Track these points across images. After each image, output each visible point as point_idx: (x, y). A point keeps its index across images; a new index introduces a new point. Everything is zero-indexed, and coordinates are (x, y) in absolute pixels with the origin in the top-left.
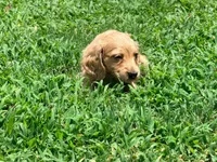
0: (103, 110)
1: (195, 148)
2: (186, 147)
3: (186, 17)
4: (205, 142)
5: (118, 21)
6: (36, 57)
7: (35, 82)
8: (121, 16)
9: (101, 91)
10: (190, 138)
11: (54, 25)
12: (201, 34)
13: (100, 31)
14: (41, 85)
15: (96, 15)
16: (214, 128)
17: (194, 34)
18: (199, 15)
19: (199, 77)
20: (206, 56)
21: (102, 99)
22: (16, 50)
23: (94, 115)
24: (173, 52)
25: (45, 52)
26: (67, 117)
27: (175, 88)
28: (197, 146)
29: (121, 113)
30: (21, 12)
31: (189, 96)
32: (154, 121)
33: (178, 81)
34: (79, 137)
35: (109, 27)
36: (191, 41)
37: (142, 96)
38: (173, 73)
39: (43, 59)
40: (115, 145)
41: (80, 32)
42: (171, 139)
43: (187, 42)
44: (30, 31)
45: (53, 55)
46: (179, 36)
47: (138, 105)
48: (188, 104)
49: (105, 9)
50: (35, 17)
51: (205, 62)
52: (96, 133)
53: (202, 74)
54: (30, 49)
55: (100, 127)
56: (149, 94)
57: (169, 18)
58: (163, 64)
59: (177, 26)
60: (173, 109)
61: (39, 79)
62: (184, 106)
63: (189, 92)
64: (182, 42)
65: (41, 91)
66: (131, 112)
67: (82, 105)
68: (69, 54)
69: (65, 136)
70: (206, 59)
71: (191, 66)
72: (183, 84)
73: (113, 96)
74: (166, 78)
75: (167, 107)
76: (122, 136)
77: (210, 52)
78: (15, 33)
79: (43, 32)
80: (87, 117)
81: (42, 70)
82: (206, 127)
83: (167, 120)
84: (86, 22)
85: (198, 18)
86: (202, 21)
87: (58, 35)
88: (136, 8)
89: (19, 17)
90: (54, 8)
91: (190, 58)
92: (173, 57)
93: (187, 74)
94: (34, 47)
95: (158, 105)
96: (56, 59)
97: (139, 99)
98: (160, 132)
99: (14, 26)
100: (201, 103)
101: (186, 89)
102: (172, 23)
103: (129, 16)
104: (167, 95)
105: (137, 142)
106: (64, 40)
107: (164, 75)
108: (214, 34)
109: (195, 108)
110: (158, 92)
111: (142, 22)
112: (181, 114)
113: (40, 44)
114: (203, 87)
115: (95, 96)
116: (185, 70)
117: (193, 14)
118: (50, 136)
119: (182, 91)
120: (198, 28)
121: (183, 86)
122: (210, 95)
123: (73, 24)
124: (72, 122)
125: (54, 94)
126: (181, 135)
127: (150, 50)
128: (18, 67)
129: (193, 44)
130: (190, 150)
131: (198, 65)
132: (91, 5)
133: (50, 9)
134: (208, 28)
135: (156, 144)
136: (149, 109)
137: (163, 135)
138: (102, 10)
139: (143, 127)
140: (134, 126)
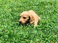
0: (28, 31)
1: (53, 41)
2: (51, 41)
3: (51, 7)
4: (56, 40)
5: (33, 8)
6: (11, 18)
7: (10, 24)
9: (28, 26)
10: (52, 39)
11: (16, 9)
12: (55, 11)
14: (12, 25)
15: (27, 6)
17: (53, 11)
20: (56, 17)
21: (28, 29)
22: (5, 16)
23: (26, 33)
24: (47, 16)
25: (13, 16)
26: (19, 33)
27: (48, 25)
28: (54, 41)
29: (33, 32)
30: (7, 6)
31: (52, 28)
32: (42, 34)
33: (49, 24)
34: (22, 39)
35: (30, 9)
36: (52, 13)
39: (13, 18)
40: (31, 41)
41: (22, 11)
43: (51, 13)
44: (9, 11)
46: (49, 12)
47: (38, 30)
48: (51, 30)
49: (29, 5)
50: (11, 7)
51: (56, 19)
52: (26, 38)
53: (55, 22)
54: (9, 15)
55: (28, 36)
56: (41, 27)
57: (46, 7)
58: (44, 19)
59: (48, 9)
61: (11, 23)
62: (50, 30)
63: (52, 27)
64: (49, 13)
66: (36, 32)
67: (23, 30)
69: (18, 38)
70: (56, 18)
71: (52, 20)
73: (31, 28)
74: (45, 23)
75: (46, 31)
76: (33, 38)
77: (57, 16)
78: (5, 11)
79: (13, 11)
80: (24, 33)
81: (12, 21)
82: (56, 36)
83: (45, 34)
84: (24, 8)
86: (55, 8)
87: (17, 12)
88: (37, 4)
89: (6, 7)
93: (51, 22)
94: (10, 15)
95: (43, 30)
96: (16, 18)
97: (38, 28)
99: (5, 9)
101: (51, 26)
104: (46, 27)
105: (37, 40)
109: (53, 31)
110: (43, 27)
111: (39, 8)
113: (12, 14)
114: (55, 25)
115: (26, 28)
117: (53, 6)
118: (14, 39)
119: (50, 26)
120: (54, 9)
121: (50, 25)
122: (57, 27)
124: (20, 35)
125: (15, 27)
126: (49, 38)
128: (6, 20)
129: (52, 14)
130: (52, 42)
131: (54, 19)
132: (25, 4)
133: (14, 5)
134: (57, 9)
135: (42, 41)
136: (41, 31)
137: (44, 38)
138: (28, 5)
139: (39, 36)
140: (37, 36)
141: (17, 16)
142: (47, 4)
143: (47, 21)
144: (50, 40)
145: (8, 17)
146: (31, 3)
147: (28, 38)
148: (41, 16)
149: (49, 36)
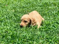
0: (32, 33)
5: (36, 9)
6: (14, 19)
7: (13, 25)
8: (37, 7)
9: (31, 28)
10: (55, 40)
11: (19, 10)
13: (31, 11)
14: (15, 26)
15: (30, 7)
17: (57, 12)
18: (58, 7)
19: (58, 24)
21: (31, 30)
22: (8, 17)
23: (29, 34)
24: (51, 17)
25: (16, 17)
26: (22, 34)
27: (51, 26)
28: (57, 42)
29: (37, 33)
31: (55, 29)
34: (25, 40)
35: (34, 10)
37: (42, 29)
38: (51, 22)
39: (16, 19)
40: (35, 42)
42: (50, 40)
44: (12, 11)
45: (18, 18)
48: (55, 31)
49: (32, 6)
50: (13, 8)
52: (30, 39)
54: (12, 16)
55: (31, 37)
56: (44, 28)
58: (48, 20)
59: (52, 10)
60: (51, 32)
61: (14, 24)
62: (54, 31)
63: (55, 28)
64: (53, 14)
65: (15, 28)
66: (39, 33)
67: (26, 31)
69: (21, 40)
71: (56, 21)
72: (54, 26)
73: (34, 29)
74: (49, 24)
75: (49, 32)
76: (37, 40)
78: (8, 12)
79: (15, 12)
80: (27, 34)
81: (15, 22)
83: (49, 35)
84: (27, 9)
85: (58, 8)
87: (20, 13)
88: (41, 5)
89: (9, 8)
90: (18, 5)
91: (55, 18)
93: (55, 23)
95: (47, 31)
97: (42, 30)
99: (8, 10)
103: (39, 7)
105: (41, 41)
106: (21, 14)
107: (48, 23)
109: (57, 32)
110: (47, 28)
111: (42, 9)
112: (53, 33)
113: (15, 15)
116: (54, 21)
117: (56, 6)
118: (17, 40)
119: (53, 27)
120: (58, 10)
123: (24, 10)
124: (23, 36)
125: (18, 29)
126: (53, 39)
128: (9, 21)
129: (56, 15)
130: (55, 43)
131: (58, 20)
132: (29, 5)
133: (18, 6)
135: (46, 42)
136: (44, 32)
137: (48, 39)
140: (40, 37)
144: (54, 41)
145: (11, 18)
146: (34, 4)
147: (31, 40)
148: (45, 16)
149: (53, 37)
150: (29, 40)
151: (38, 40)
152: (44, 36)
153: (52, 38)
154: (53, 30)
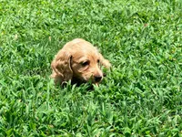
0: (70, 105)
2: (140, 136)
3: (143, 27)
4: (156, 133)
5: (86, 30)
6: (16, 61)
7: (14, 82)
8: (88, 26)
9: (69, 89)
10: (143, 129)
11: (32, 34)
12: (155, 41)
13: (70, 39)
14: (20, 84)
15: (68, 25)
16: (163, 121)
17: (149, 41)
18: (154, 26)
19: (152, 78)
20: (158, 60)
21: (70, 96)
23: (63, 110)
24: (131, 56)
25: (23, 56)
27: (131, 87)
28: (149, 136)
30: (4, 23)
31: (143, 94)
32: (113, 114)
33: (134, 81)
35: (78, 35)
36: (146, 47)
37: (104, 93)
39: (22, 62)
40: (79, 135)
41: (53, 40)
42: (127, 130)
43: (142, 48)
44: (12, 38)
45: (30, 59)
46: (136, 43)
47: (100, 101)
48: (142, 101)
49: (75, 20)
50: (16, 27)
51: (157, 65)
52: (64, 124)
53: (154, 75)
54: (11, 53)
55: (68, 120)
56: (110, 92)
57: (129, 27)
58: (122, 66)
59: (135, 35)
60: (129, 104)
61: (18, 79)
62: (139, 102)
63: (143, 90)
64: (138, 48)
65: (19, 89)
66: (94, 107)
67: (53, 101)
68: (43, 58)
70: (158, 63)
71: (146, 69)
72: (138, 84)
73: (80, 94)
74: (124, 78)
75: (124, 103)
76: (86, 128)
77: (162, 57)
80: (57, 111)
81: (20, 72)
82: (157, 120)
83: (124, 114)
84: (59, 31)
85: (152, 28)
86: (155, 31)
87: (35, 42)
88: (101, 19)
89: (2, 27)
90: (32, 19)
91: (145, 62)
92: (131, 61)
93: (142, 75)
94: (14, 52)
95: (117, 102)
96: (33, 62)
97: (101, 96)
98: (118, 124)
100: (153, 100)
101: (141, 88)
102: (131, 32)
103: (95, 26)
104: (125, 92)
105: (98, 132)
107: (122, 75)
108: (165, 42)
109: (148, 103)
110: (117, 90)
111: (105, 31)
112: (136, 109)
113: (19, 50)
114: (155, 87)
115: (65, 94)
116: (140, 71)
117: (148, 25)
119: (137, 90)
120: (152, 37)
121: (138, 85)
122: (161, 93)
123: (48, 33)
125: (29, 92)
126: (135, 126)
127: (111, 55)
128: (1, 69)
129: (147, 50)
131: (152, 67)
132: (63, 17)
133: (29, 20)
134: (161, 37)
135: (113, 134)
136: (109, 104)
137: (120, 127)
138: (72, 21)
139: (104, 120)
140: (96, 119)
141: (37, 55)
142: (131, 20)
143: (130, 73)
144: (137, 131)
145: (9, 58)
146: (81, 16)
149: (135, 118)
150: (62, 128)
151: (89, 128)
152: (107, 116)
153: (133, 121)
154: (138, 99)
